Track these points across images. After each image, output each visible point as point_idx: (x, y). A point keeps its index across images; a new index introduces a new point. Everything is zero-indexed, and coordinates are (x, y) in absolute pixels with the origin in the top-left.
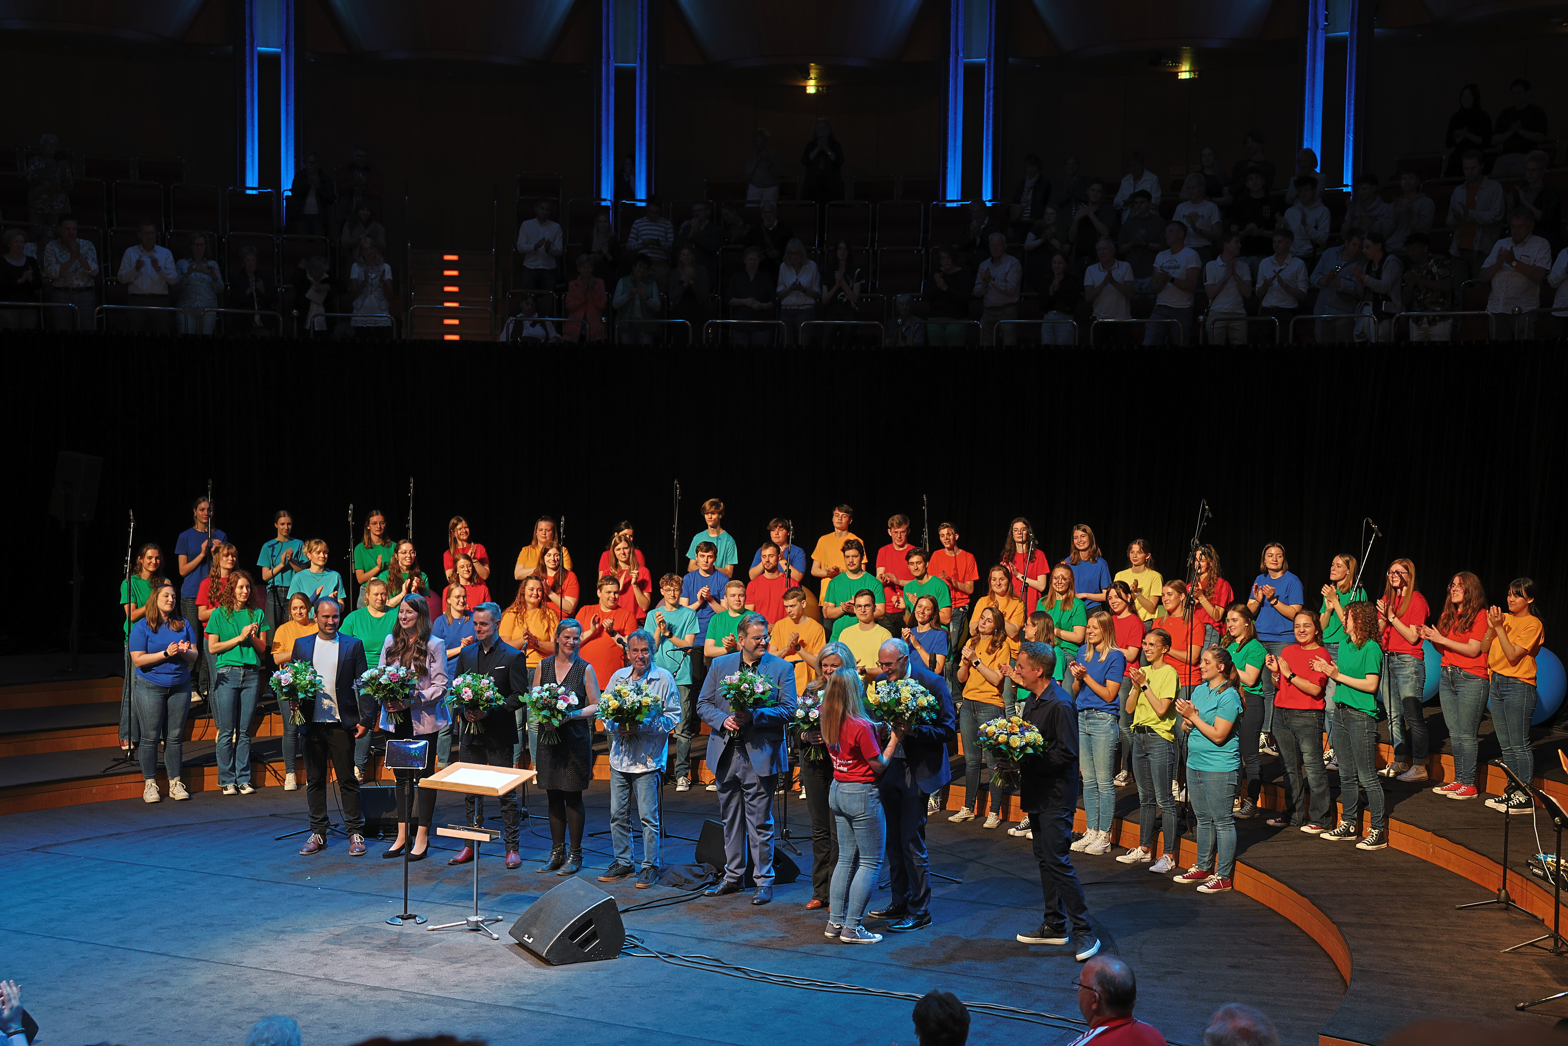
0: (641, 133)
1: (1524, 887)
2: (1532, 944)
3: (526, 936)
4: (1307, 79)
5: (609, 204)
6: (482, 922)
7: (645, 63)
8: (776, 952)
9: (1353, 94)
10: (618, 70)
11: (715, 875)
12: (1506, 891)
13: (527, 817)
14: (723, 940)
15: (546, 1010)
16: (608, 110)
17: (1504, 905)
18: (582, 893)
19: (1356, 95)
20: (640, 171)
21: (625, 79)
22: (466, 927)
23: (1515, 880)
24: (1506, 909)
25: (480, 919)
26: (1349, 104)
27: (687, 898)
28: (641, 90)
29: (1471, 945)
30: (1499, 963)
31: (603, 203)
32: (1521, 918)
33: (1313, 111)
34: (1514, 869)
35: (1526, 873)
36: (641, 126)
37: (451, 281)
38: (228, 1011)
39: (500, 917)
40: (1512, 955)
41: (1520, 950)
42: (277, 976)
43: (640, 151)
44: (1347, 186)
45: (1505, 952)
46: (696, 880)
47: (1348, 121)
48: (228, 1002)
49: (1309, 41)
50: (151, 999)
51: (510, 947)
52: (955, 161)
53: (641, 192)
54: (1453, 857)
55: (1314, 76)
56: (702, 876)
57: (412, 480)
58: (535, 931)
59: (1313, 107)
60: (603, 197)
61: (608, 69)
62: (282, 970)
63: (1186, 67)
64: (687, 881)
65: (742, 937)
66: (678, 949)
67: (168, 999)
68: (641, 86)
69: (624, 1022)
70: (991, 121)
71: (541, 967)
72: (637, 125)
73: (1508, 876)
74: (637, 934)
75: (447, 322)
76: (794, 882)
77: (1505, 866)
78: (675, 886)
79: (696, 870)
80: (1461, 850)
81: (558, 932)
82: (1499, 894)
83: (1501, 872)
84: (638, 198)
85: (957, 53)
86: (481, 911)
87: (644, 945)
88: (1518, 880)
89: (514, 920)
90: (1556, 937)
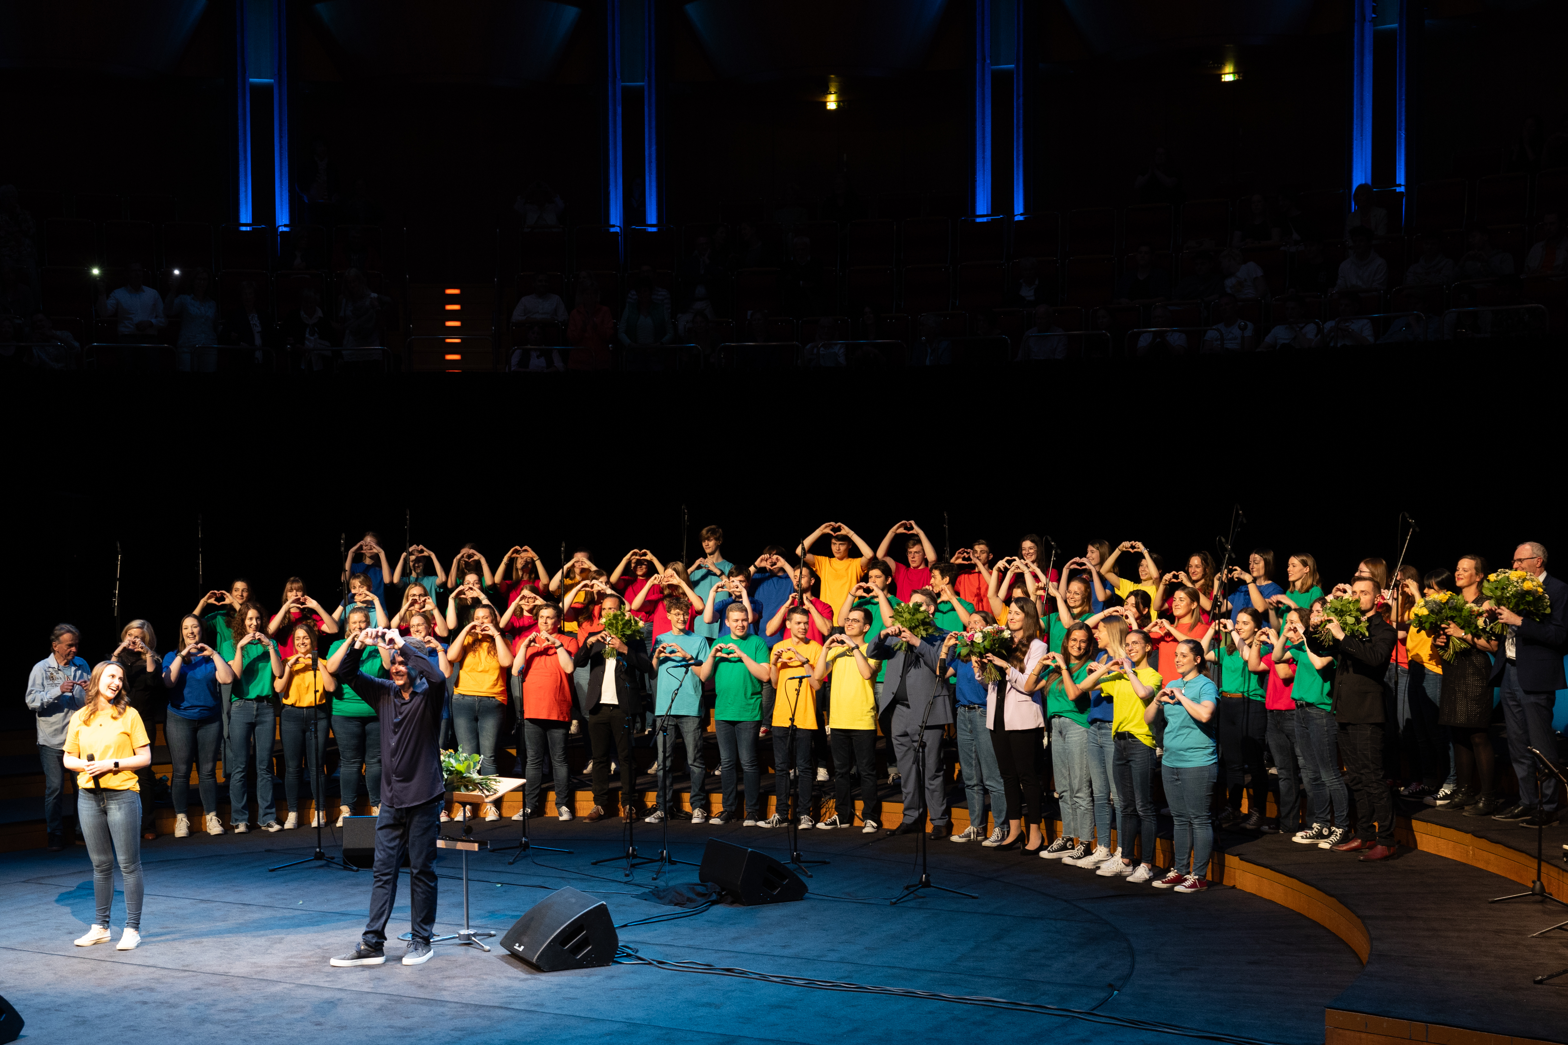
0: (650, 155)
2: (1559, 928)
3: (517, 945)
4: (1356, 74)
5: (618, 230)
6: (475, 935)
7: (653, 82)
8: (776, 958)
9: (1404, 89)
10: (624, 89)
11: (719, 894)
12: (1542, 884)
14: (722, 949)
15: (533, 1009)
16: (615, 132)
18: (573, 900)
19: (1408, 90)
20: (651, 195)
21: (632, 99)
23: (1552, 873)
24: (1542, 902)
25: (472, 933)
26: (1400, 100)
27: (688, 914)
28: (650, 111)
29: (1498, 932)
30: (1524, 945)
31: (612, 230)
33: (1362, 109)
34: (1550, 860)
36: (650, 148)
37: (453, 315)
39: (493, 932)
40: (1539, 939)
41: (1548, 934)
42: (263, 983)
43: (650, 174)
44: (1400, 185)
45: (1533, 937)
46: (698, 898)
47: (1400, 118)
49: (1356, 34)
50: (136, 1003)
51: (503, 958)
52: (984, 174)
53: (652, 217)
54: (1492, 857)
56: (705, 894)
57: (408, 512)
58: (525, 939)
59: (1362, 103)
60: (612, 222)
61: (614, 89)
62: (269, 978)
63: (1229, 68)
64: (690, 900)
65: (741, 947)
66: (672, 957)
67: (154, 1002)
68: (650, 106)
69: (612, 1017)
70: (1021, 131)
71: (531, 973)
72: (647, 146)
73: (1542, 868)
74: (631, 945)
75: (449, 357)
76: (802, 899)
77: (1540, 859)
78: (676, 905)
79: (700, 889)
80: (1500, 849)
81: (548, 938)
82: (1534, 887)
83: (1536, 866)
84: (649, 223)
85: (984, 60)
86: (473, 927)
87: (638, 954)
88: (1554, 872)
89: (505, 932)
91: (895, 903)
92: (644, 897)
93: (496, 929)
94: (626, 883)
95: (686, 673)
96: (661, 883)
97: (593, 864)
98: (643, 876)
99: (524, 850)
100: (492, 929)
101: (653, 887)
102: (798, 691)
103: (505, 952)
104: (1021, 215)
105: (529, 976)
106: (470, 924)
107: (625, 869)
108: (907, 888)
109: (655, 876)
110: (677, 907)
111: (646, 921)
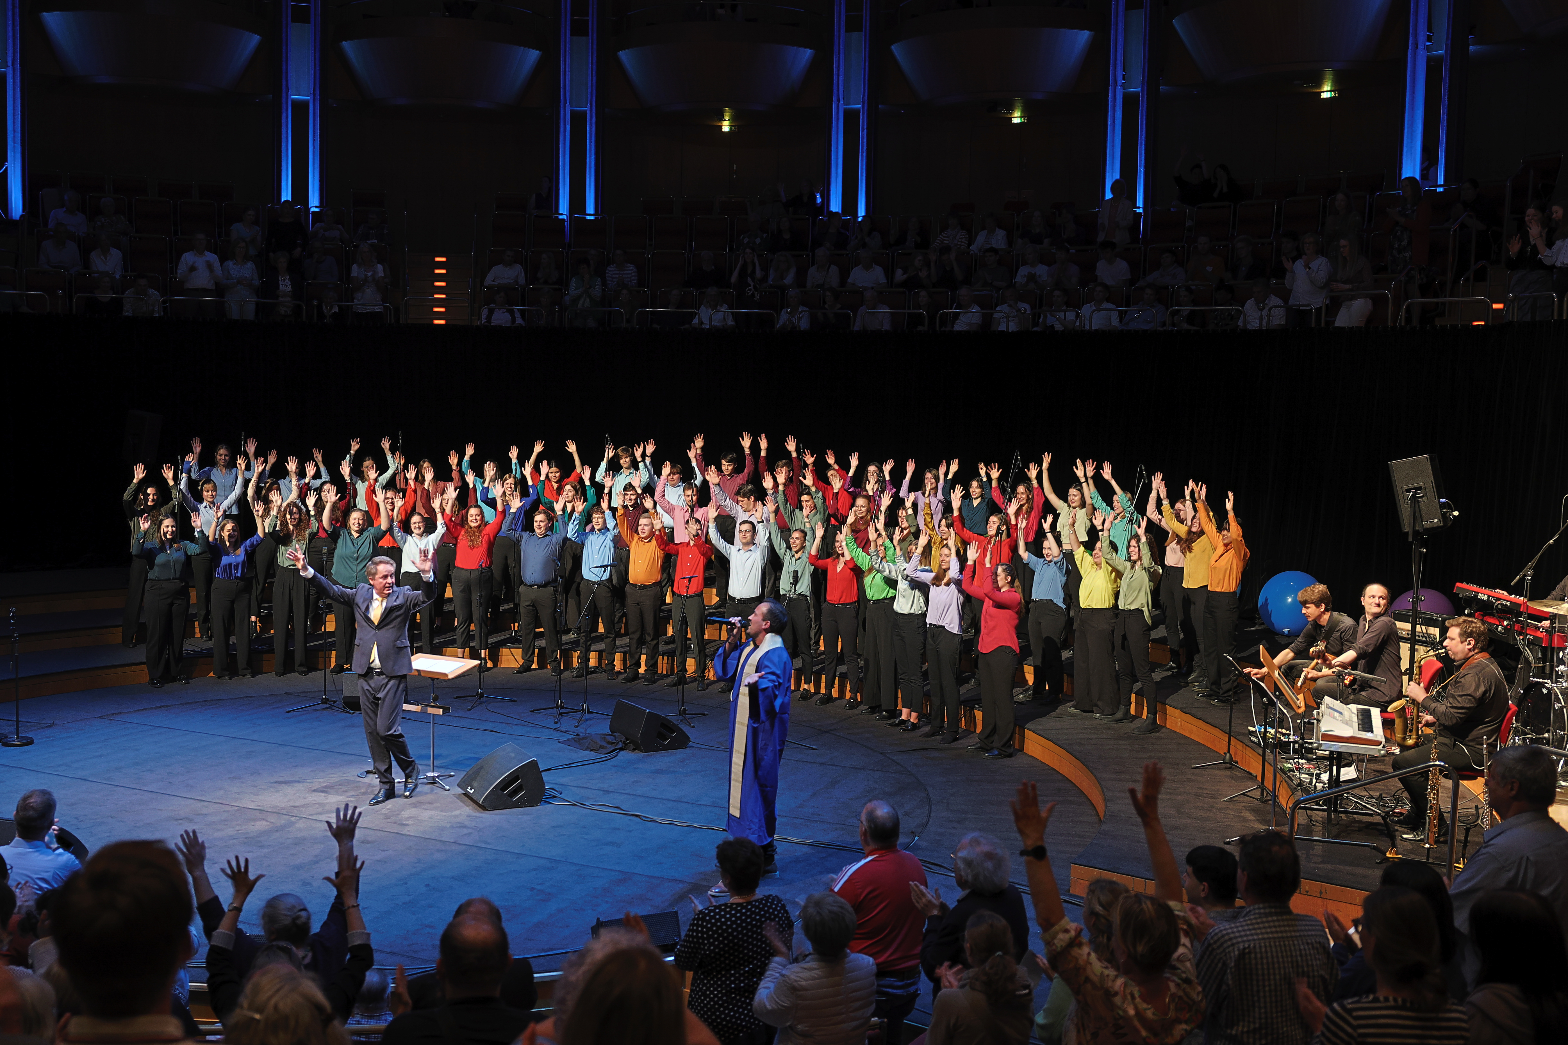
0: (590, 162)
1: (1244, 751)
2: (1243, 794)
3: (470, 788)
4: (1109, 124)
5: (565, 217)
6: (438, 777)
7: (594, 107)
8: (664, 802)
9: (1144, 137)
10: (572, 112)
11: (624, 742)
12: (1230, 755)
13: (483, 696)
14: (626, 792)
16: (564, 144)
17: (1228, 765)
18: (513, 755)
19: (1146, 138)
20: (590, 192)
21: (578, 120)
22: (425, 780)
23: (1238, 746)
24: (1230, 768)
25: (436, 775)
26: (1141, 145)
27: (601, 760)
28: (591, 129)
29: (1198, 795)
30: (1217, 809)
31: (561, 217)
32: (1241, 775)
33: (1113, 150)
34: (1237, 737)
35: (1246, 741)
36: (590, 156)
37: (440, 277)
39: (452, 773)
40: (1229, 803)
41: (1235, 799)
42: (276, 816)
43: (590, 176)
44: (1139, 208)
45: (1224, 800)
46: (609, 746)
47: (1140, 157)
48: (235, 835)
49: (1110, 95)
51: (458, 796)
52: (837, 186)
53: (590, 208)
54: (1195, 728)
55: (1114, 122)
56: (614, 743)
57: (401, 433)
58: (475, 784)
59: (1113, 146)
60: (560, 212)
61: (565, 111)
63: (1017, 114)
64: (603, 748)
65: (639, 790)
66: (588, 799)
68: (591, 125)
70: (865, 154)
71: (479, 811)
72: (588, 155)
73: (1232, 742)
74: (554, 787)
75: (436, 309)
76: (684, 748)
78: (592, 750)
79: (609, 738)
80: (1200, 723)
81: (492, 785)
82: (1225, 757)
84: (588, 212)
85: (839, 101)
86: (437, 770)
87: (561, 795)
88: (1239, 746)
89: (461, 775)
90: (1262, 787)
92: (567, 743)
94: (555, 729)
96: (580, 730)
97: (532, 711)
98: (567, 723)
99: (480, 699)
100: (453, 771)
101: (575, 734)
104: (863, 217)
105: (477, 814)
106: (435, 767)
107: (554, 716)
109: (577, 724)
110: (591, 754)
111: (569, 766)
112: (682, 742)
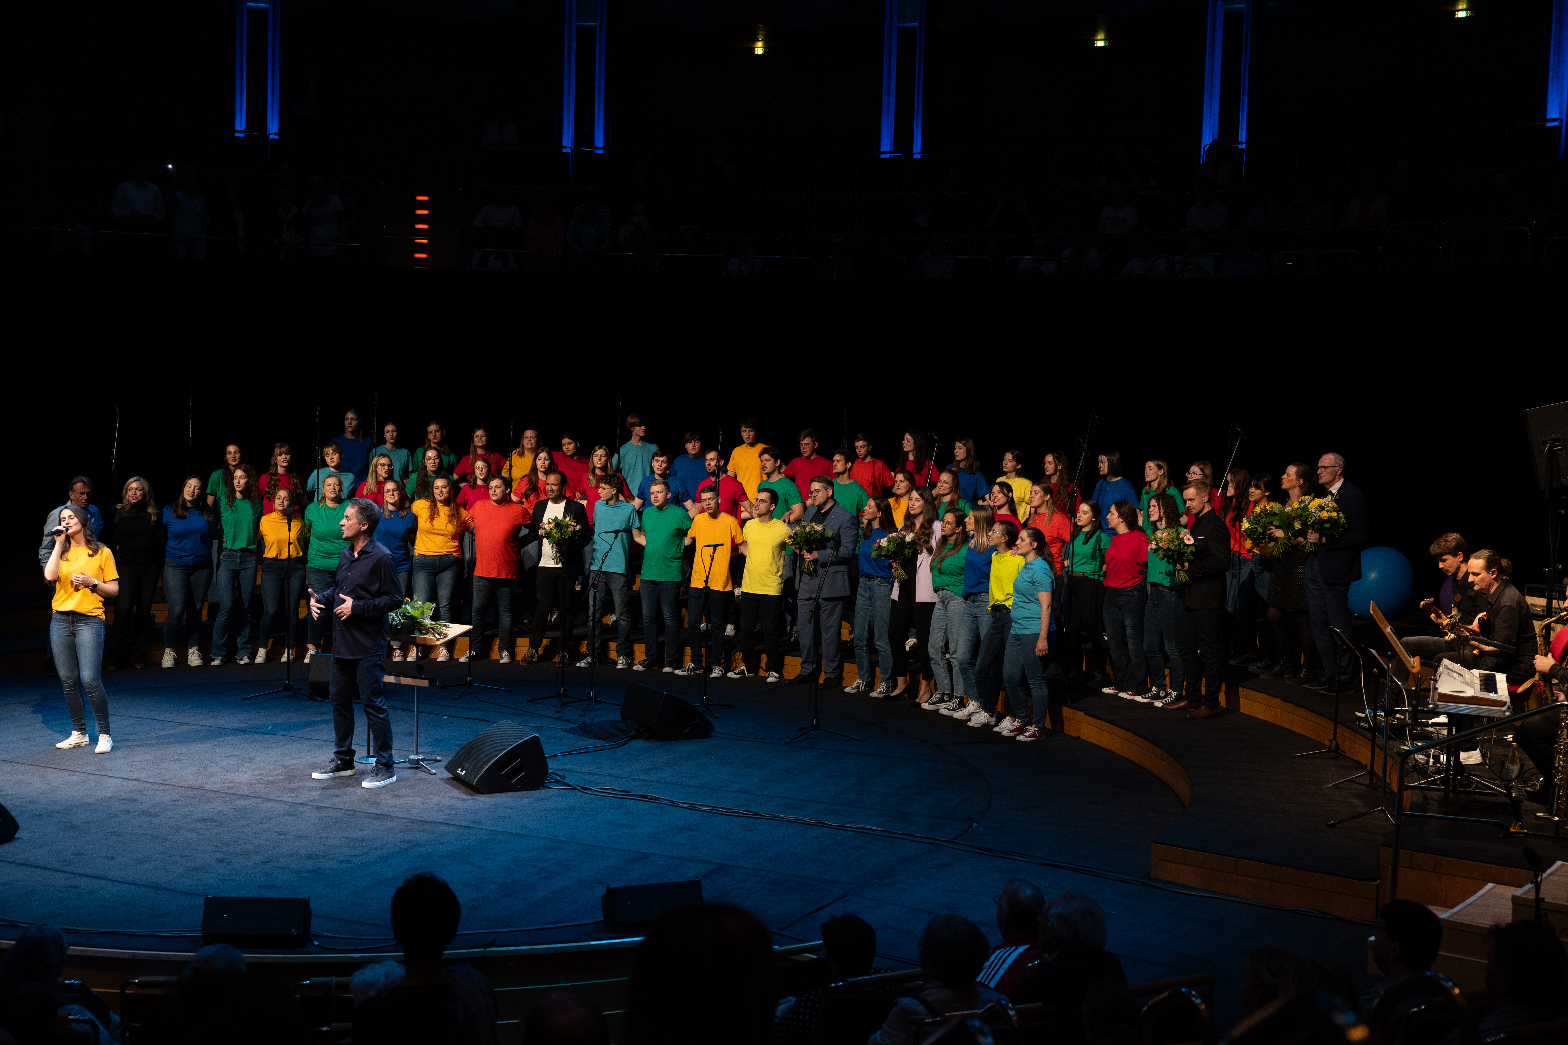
0: (600, 87)
1: (1353, 739)
2: (1350, 780)
3: (460, 769)
4: (1208, 45)
5: (569, 151)
6: (422, 760)
7: (605, 22)
8: (686, 787)
10: (579, 28)
11: (637, 730)
12: (1337, 743)
14: (638, 778)
15: (471, 825)
17: (1333, 754)
18: (510, 732)
20: (599, 122)
21: (586, 37)
23: (1345, 735)
24: (1336, 757)
25: (420, 758)
27: (610, 747)
28: (600, 48)
29: (1299, 783)
30: (1320, 795)
31: (564, 150)
32: (1348, 764)
34: (1345, 724)
35: (1355, 727)
36: (600, 80)
37: (422, 219)
38: (188, 821)
39: (438, 758)
40: (1332, 790)
41: (1340, 786)
42: (234, 797)
43: (599, 103)
44: (1242, 143)
45: (1328, 787)
46: (619, 734)
48: (188, 815)
50: (120, 811)
51: (447, 780)
52: (888, 117)
53: (599, 141)
54: (1296, 718)
56: (625, 730)
58: (467, 765)
61: (570, 27)
62: (239, 793)
63: (1101, 37)
64: (612, 735)
65: (654, 776)
66: (596, 784)
67: (136, 811)
68: (601, 44)
69: (540, 834)
70: (921, 81)
71: (471, 795)
72: (597, 79)
73: (1338, 729)
74: (559, 773)
75: (417, 256)
76: (709, 737)
77: (1336, 721)
78: (599, 739)
79: (621, 726)
80: (1303, 712)
81: (487, 765)
82: (1331, 744)
83: (1333, 727)
84: (596, 145)
85: (892, 17)
86: (421, 753)
87: (566, 781)
88: (1347, 735)
89: (450, 758)
90: (1371, 774)
91: (789, 743)
92: (572, 731)
93: (441, 755)
94: (556, 719)
95: (616, 538)
96: (587, 720)
97: (529, 701)
98: (572, 713)
99: (469, 688)
100: (439, 755)
101: (581, 723)
102: (712, 557)
103: (448, 775)
104: (919, 153)
105: (469, 797)
106: (419, 750)
107: (556, 707)
108: (800, 730)
109: (582, 713)
110: (600, 741)
111: (572, 753)
112: (703, 731)
